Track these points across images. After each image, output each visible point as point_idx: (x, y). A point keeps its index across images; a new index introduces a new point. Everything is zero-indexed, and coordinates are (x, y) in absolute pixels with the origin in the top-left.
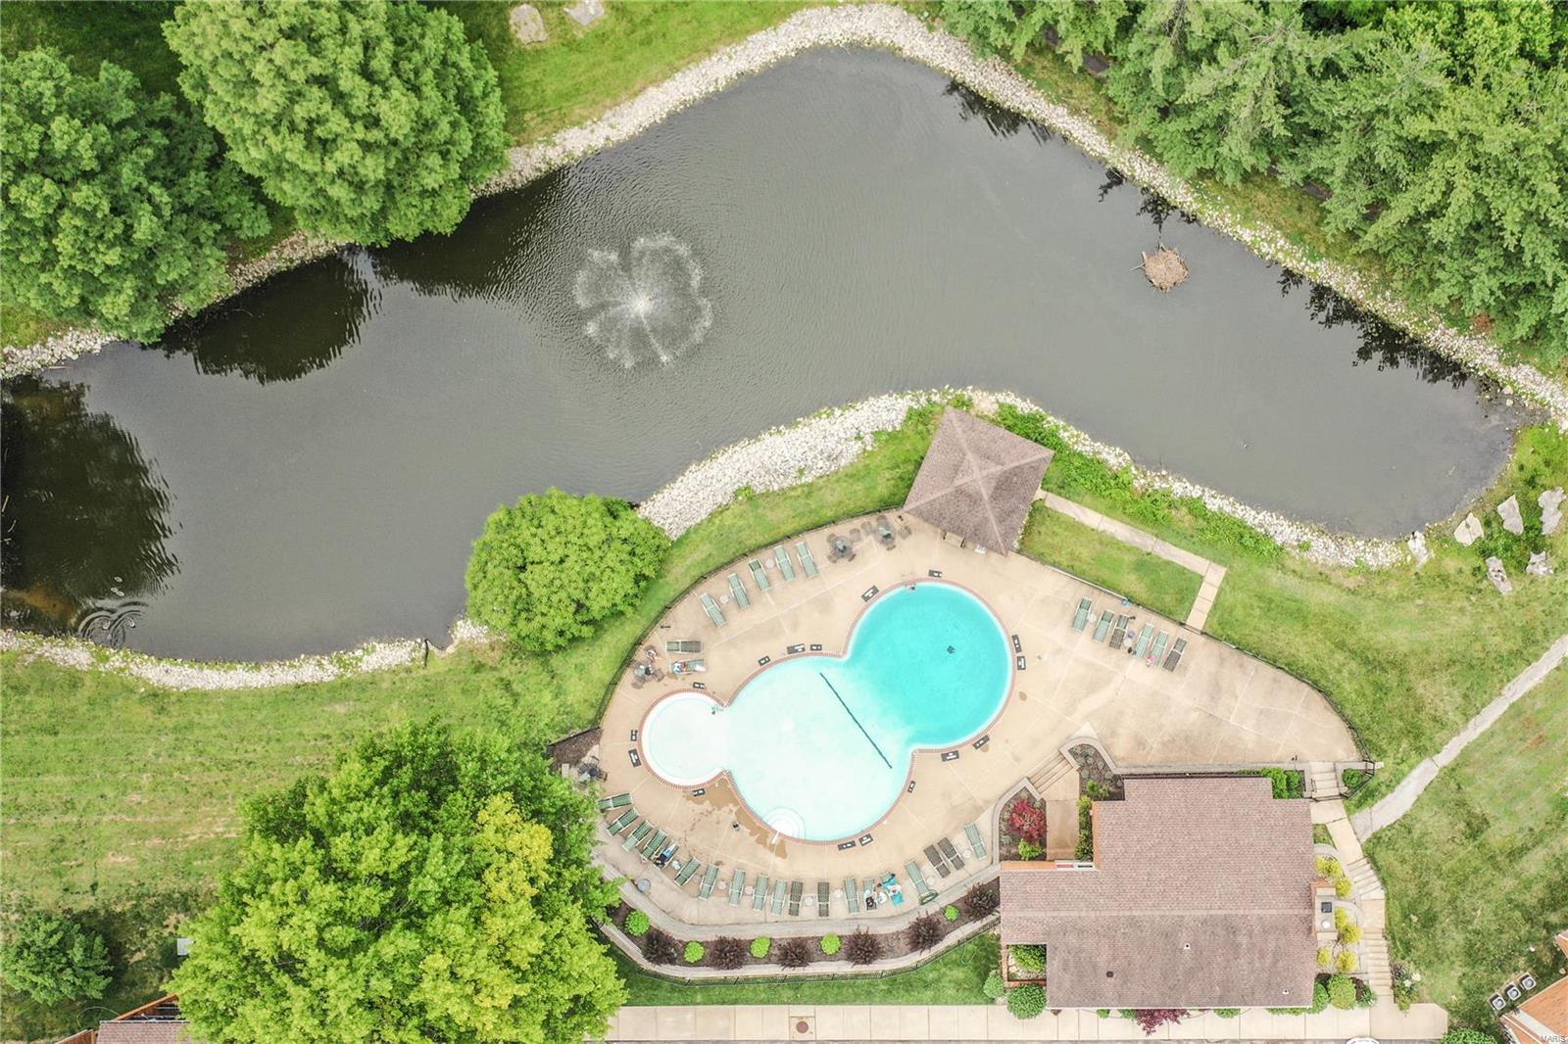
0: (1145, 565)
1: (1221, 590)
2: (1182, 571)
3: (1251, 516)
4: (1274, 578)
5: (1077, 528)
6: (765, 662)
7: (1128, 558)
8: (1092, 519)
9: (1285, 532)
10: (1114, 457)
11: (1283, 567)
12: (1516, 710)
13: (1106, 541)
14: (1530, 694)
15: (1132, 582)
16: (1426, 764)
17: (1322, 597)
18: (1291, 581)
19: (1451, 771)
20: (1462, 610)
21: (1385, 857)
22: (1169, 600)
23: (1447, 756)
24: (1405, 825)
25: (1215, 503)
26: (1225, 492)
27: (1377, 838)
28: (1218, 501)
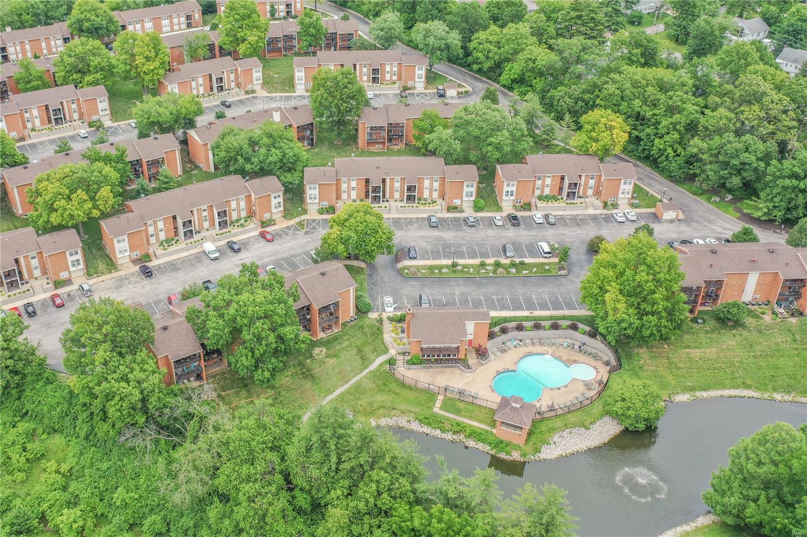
0: (458, 412)
1: (434, 406)
2: (446, 411)
3: (426, 429)
4: (418, 410)
5: (480, 421)
6: (566, 386)
7: (463, 413)
8: (475, 424)
9: (415, 426)
10: (471, 443)
11: (415, 413)
12: (347, 382)
13: (471, 418)
14: (342, 386)
15: (461, 406)
16: (372, 369)
17: (403, 406)
18: (412, 410)
19: (366, 368)
20: (361, 406)
21: (383, 347)
22: (449, 402)
23: (367, 371)
24: (378, 356)
25: (437, 432)
26: (435, 437)
27: (385, 353)
28: (436, 433)
